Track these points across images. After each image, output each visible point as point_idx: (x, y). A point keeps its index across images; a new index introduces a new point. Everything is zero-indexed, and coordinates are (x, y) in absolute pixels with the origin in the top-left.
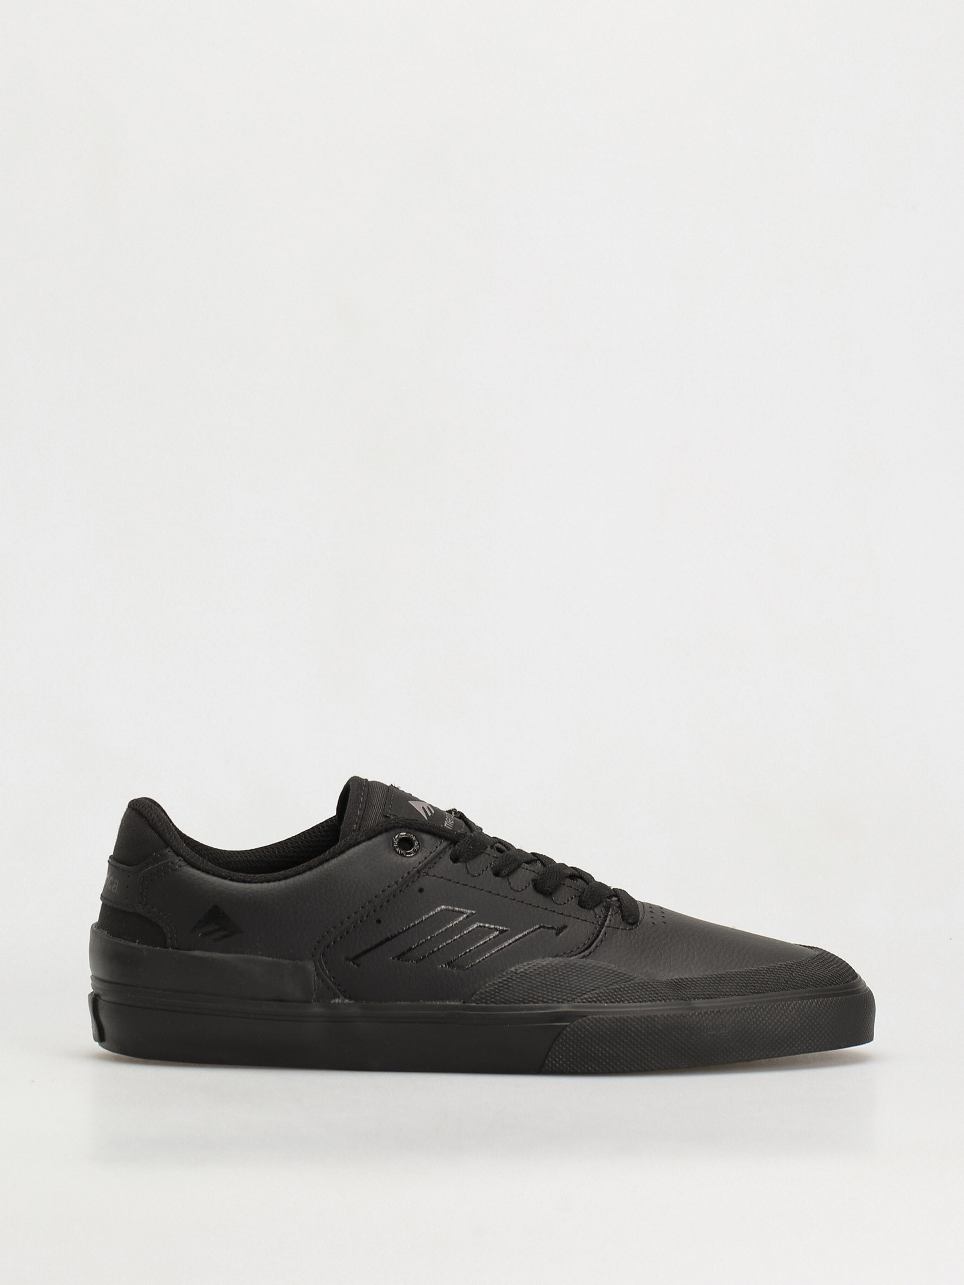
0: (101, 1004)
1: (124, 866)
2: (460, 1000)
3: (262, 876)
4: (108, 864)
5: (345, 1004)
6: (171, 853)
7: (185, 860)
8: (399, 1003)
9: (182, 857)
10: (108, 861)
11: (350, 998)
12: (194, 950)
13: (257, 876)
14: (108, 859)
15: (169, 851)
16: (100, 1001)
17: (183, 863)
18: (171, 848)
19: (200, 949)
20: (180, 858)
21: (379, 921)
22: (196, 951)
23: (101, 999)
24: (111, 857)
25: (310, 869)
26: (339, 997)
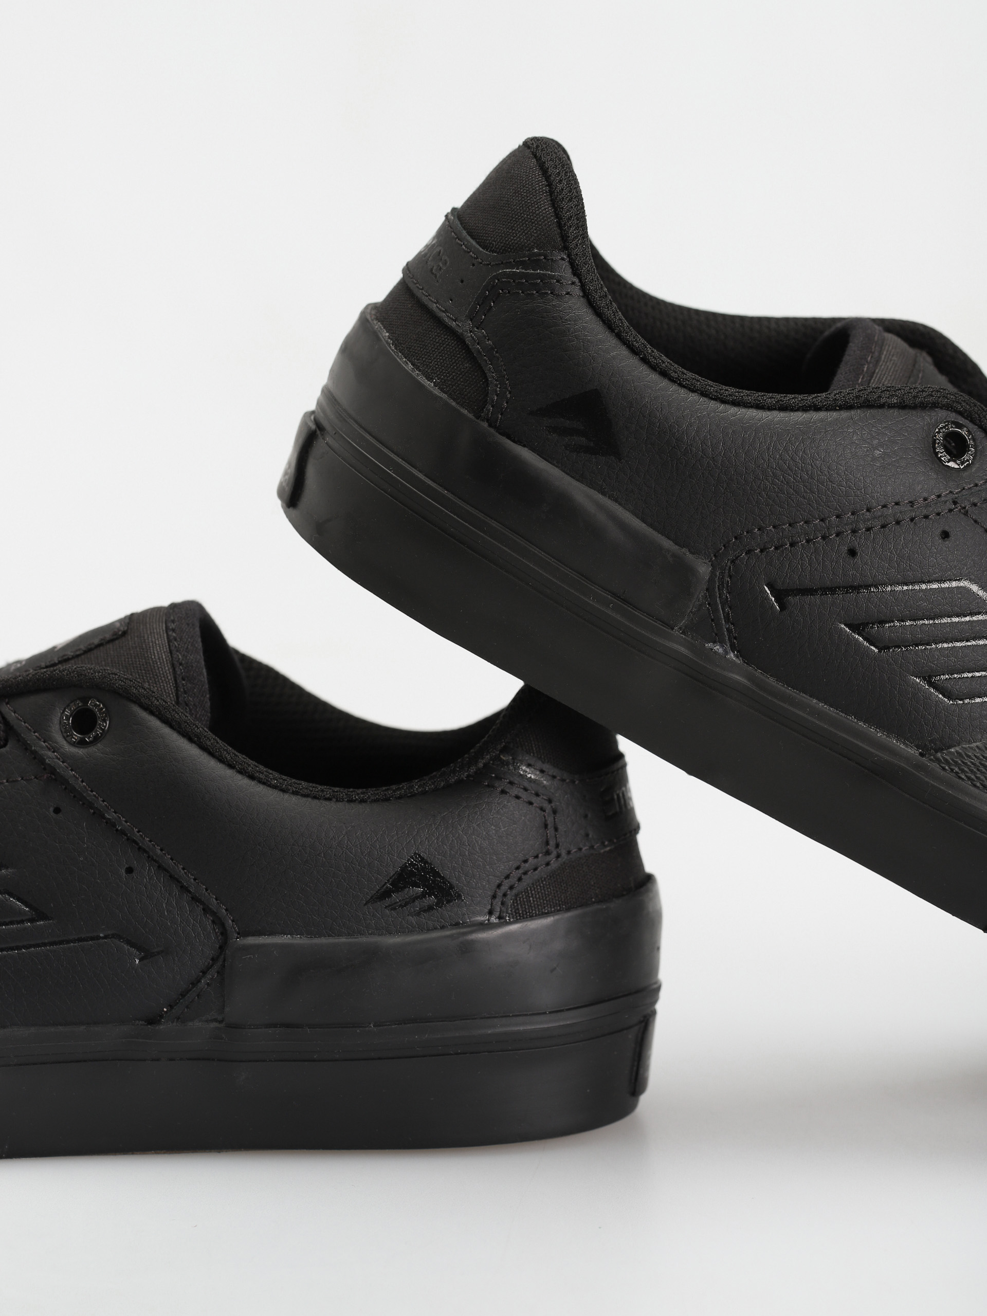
0: (320, 446)
1: (474, 243)
2: (918, 747)
3: (698, 381)
4: (443, 219)
5: (728, 659)
6: (565, 265)
7: (583, 287)
8: (815, 701)
9: (580, 281)
10: (446, 216)
11: (741, 654)
12: (524, 446)
13: (689, 375)
14: (449, 210)
15: (563, 259)
16: (320, 440)
17: (576, 291)
18: (569, 256)
19: (533, 450)
20: (576, 280)
21: (852, 553)
22: (526, 449)
23: (324, 439)
24: (454, 210)
25: (783, 408)
26: (722, 643)
